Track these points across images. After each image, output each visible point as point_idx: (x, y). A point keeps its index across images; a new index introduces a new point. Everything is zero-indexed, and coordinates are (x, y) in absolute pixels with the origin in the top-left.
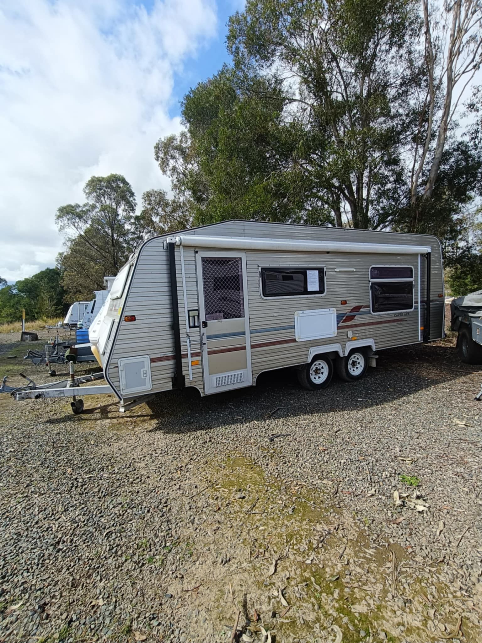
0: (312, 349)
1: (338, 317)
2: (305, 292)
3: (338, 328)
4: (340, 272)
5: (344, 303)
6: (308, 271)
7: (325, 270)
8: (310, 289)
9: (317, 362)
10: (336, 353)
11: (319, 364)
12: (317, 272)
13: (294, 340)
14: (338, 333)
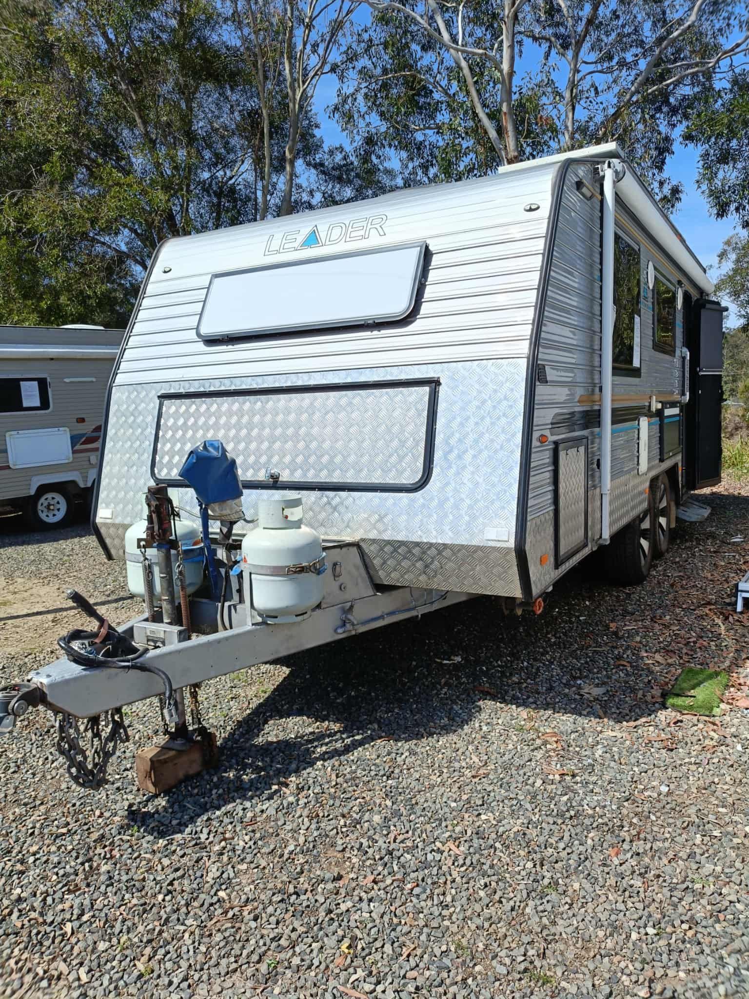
0: (35, 479)
1: (72, 438)
2: (20, 408)
3: (74, 452)
4: (71, 382)
5: (81, 420)
6: (21, 383)
7: (48, 380)
8: (26, 404)
9: (49, 496)
10: (73, 482)
11: (53, 498)
12: (36, 383)
13: (8, 467)
14: (74, 458)
